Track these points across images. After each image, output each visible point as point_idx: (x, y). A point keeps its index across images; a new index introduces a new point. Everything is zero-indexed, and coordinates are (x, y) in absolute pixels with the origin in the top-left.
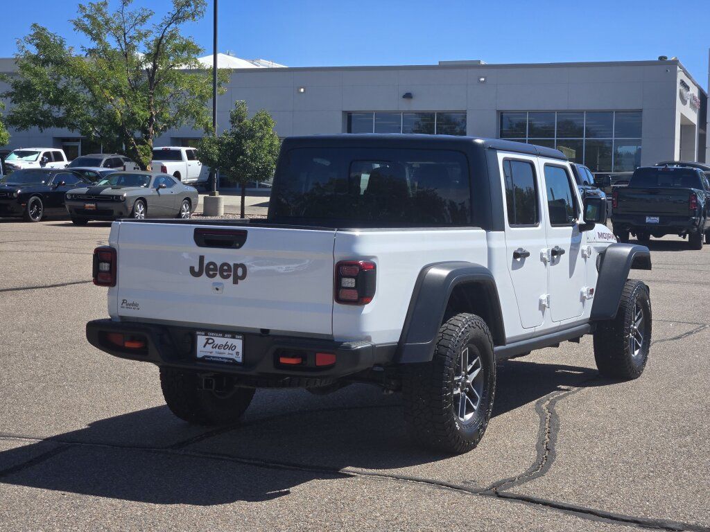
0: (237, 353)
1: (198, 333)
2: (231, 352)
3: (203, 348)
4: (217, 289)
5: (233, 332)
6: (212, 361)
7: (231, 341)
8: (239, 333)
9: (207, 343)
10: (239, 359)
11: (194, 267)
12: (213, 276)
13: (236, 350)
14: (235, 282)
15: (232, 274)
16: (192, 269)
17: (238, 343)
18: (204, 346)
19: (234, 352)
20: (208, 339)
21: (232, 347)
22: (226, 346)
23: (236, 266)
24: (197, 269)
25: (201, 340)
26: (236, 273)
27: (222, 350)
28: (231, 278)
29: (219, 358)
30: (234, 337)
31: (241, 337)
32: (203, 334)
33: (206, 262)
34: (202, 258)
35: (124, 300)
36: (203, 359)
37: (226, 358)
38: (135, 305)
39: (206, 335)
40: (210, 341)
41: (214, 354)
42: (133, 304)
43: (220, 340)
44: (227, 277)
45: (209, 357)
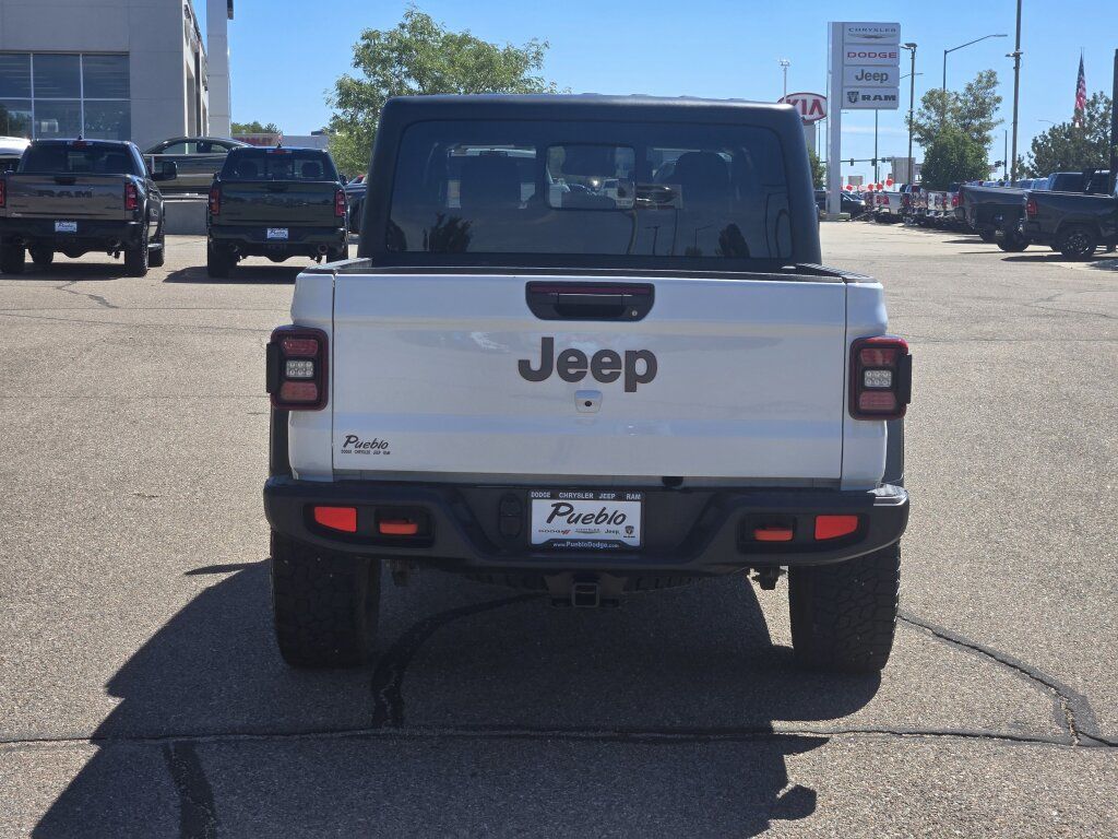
0: (629, 529)
1: (533, 494)
2: (612, 526)
3: (544, 524)
4: (588, 404)
5: (620, 489)
6: (570, 550)
7: (612, 506)
8: (633, 489)
9: (555, 513)
10: (635, 540)
11: (527, 362)
12: (579, 377)
13: (626, 523)
14: (630, 387)
15: (623, 371)
16: (524, 367)
17: (632, 510)
18: (549, 520)
19: (621, 528)
20: (558, 506)
21: (616, 518)
22: (602, 516)
23: (632, 356)
24: (536, 365)
25: (541, 508)
26: (635, 370)
27: (593, 526)
28: (621, 381)
29: (586, 541)
30: (620, 498)
31: (638, 496)
32: (548, 494)
33: (557, 351)
34: (547, 344)
35: (350, 437)
36: (549, 547)
37: (601, 541)
38: (380, 446)
39: (552, 497)
40: (563, 509)
41: (573, 535)
42: (374, 444)
43: (585, 506)
44: (612, 378)
45: (564, 541)
